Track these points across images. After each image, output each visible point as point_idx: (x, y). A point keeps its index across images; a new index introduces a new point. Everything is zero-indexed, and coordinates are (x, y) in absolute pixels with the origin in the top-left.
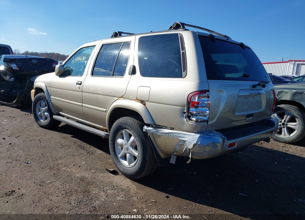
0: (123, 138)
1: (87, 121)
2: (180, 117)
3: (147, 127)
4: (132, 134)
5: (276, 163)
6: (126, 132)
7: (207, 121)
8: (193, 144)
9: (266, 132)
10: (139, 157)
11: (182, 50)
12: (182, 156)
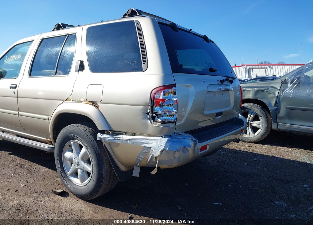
0: (72, 151)
1: (26, 132)
2: (142, 118)
3: (101, 134)
4: (83, 145)
5: (246, 164)
6: (75, 143)
7: (175, 122)
8: (160, 150)
9: (235, 132)
10: (93, 173)
11: (140, 39)
12: (147, 166)
